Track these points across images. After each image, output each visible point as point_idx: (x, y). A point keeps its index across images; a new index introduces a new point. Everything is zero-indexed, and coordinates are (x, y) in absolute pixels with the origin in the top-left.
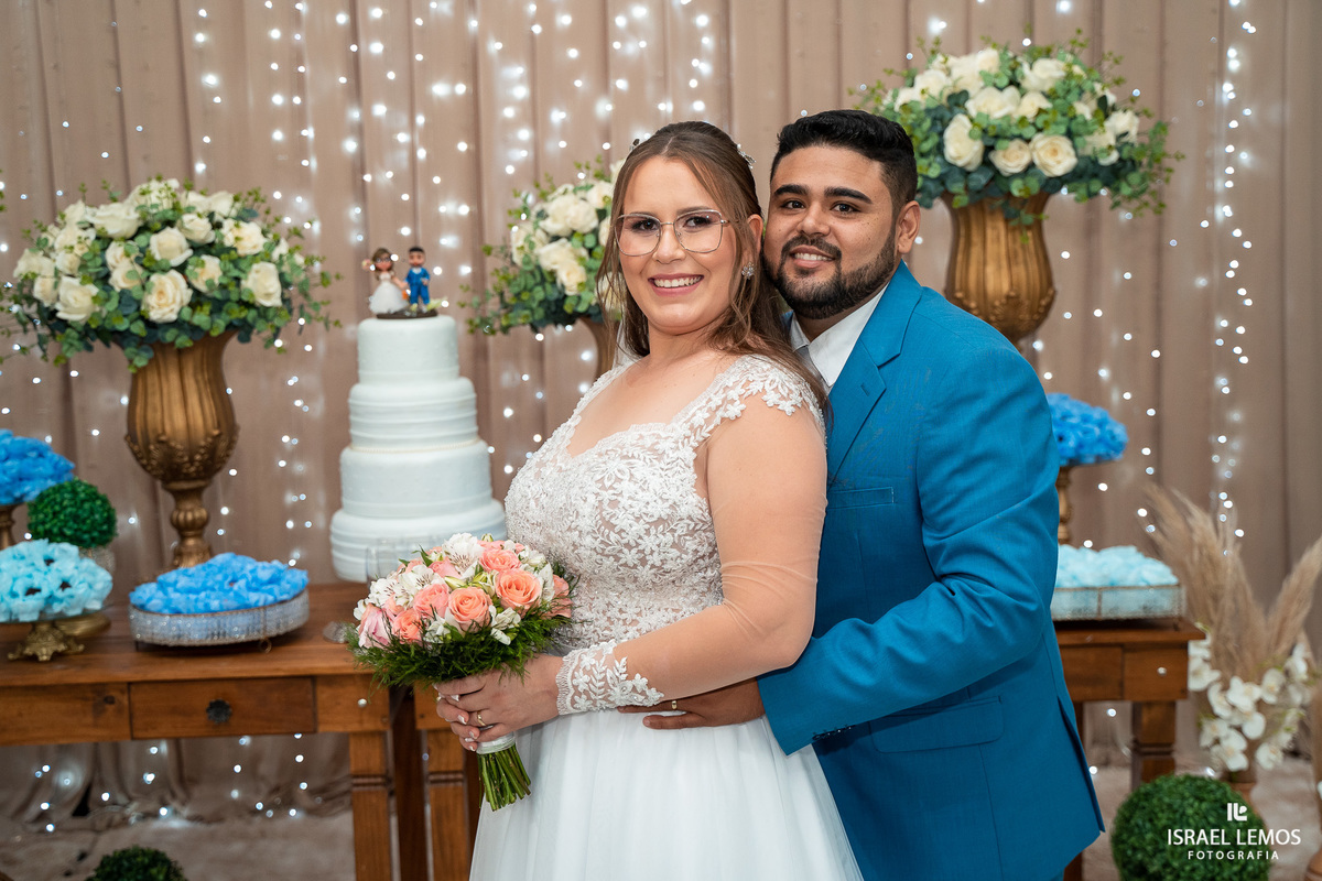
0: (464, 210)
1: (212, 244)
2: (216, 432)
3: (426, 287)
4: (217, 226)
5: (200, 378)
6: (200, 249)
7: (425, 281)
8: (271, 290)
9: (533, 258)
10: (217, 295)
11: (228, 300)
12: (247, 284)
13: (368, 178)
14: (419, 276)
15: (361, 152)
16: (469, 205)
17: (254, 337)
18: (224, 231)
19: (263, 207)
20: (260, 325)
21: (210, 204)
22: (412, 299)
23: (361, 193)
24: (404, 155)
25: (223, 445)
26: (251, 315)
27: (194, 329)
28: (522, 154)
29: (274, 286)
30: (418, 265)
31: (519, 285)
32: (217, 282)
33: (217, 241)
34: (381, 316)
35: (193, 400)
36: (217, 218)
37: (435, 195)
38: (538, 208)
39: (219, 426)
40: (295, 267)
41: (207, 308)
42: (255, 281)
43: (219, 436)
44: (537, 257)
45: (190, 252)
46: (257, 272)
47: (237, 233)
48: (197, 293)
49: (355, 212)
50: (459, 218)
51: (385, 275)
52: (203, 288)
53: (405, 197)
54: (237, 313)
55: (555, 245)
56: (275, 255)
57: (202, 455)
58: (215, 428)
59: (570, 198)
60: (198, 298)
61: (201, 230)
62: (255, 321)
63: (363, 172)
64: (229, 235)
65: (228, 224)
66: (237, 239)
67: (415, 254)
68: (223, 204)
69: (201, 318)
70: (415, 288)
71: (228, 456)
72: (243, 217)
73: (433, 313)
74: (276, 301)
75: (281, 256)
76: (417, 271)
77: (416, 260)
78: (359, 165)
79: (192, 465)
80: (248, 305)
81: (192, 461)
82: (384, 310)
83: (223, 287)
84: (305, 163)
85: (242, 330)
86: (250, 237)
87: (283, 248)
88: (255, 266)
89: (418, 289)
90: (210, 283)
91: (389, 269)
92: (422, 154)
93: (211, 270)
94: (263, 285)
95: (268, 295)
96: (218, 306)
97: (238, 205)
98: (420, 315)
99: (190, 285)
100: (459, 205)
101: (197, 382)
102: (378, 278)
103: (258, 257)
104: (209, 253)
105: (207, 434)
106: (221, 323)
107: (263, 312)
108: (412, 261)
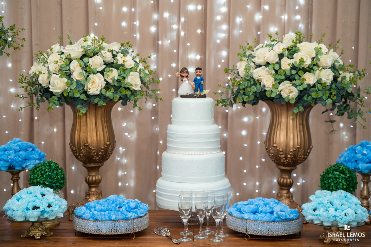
1: (113, 63)
2: (108, 143)
3: (202, 85)
4: (114, 56)
5: (103, 120)
6: (108, 65)
7: (202, 82)
8: (138, 83)
9: (250, 74)
10: (116, 84)
11: (121, 87)
12: (128, 80)
13: (160, 42)
14: (199, 80)
15: (157, 31)
17: (128, 103)
20: (132, 98)
21: (109, 47)
22: (196, 90)
24: (175, 34)
25: (110, 148)
26: (129, 93)
27: (105, 98)
30: (199, 76)
32: (116, 79)
33: (115, 62)
34: (182, 96)
35: (100, 129)
36: (115, 53)
37: (187, 50)
39: (109, 141)
40: (146, 75)
41: (112, 90)
42: (132, 79)
43: (109, 144)
44: (252, 73)
45: (105, 66)
46: (132, 76)
47: (123, 59)
48: (107, 83)
51: (185, 79)
52: (110, 81)
53: (175, 51)
54: (124, 92)
55: (259, 69)
56: (138, 70)
57: (102, 152)
58: (108, 142)
60: (108, 86)
61: (109, 57)
62: (130, 96)
63: (158, 40)
64: (120, 59)
65: (119, 56)
66: (124, 61)
67: (198, 71)
68: (116, 47)
69: (109, 94)
70: (197, 85)
71: (111, 153)
73: (205, 96)
74: (138, 88)
75: (140, 70)
76: (198, 78)
77: (199, 73)
78: (156, 38)
79: (98, 157)
81: (97, 155)
82: (185, 94)
83: (118, 81)
84: (135, 35)
85: (124, 100)
86: (129, 61)
88: (131, 73)
89: (199, 86)
90: (113, 79)
91: (187, 77)
92: (182, 33)
93: (114, 74)
94: (134, 81)
95: (136, 85)
96: (117, 89)
97: (123, 48)
98: (200, 96)
99: (105, 80)
100: (196, 55)
102: (182, 80)
103: (132, 69)
104: (112, 67)
105: (105, 144)
106: (118, 96)
107: (134, 92)
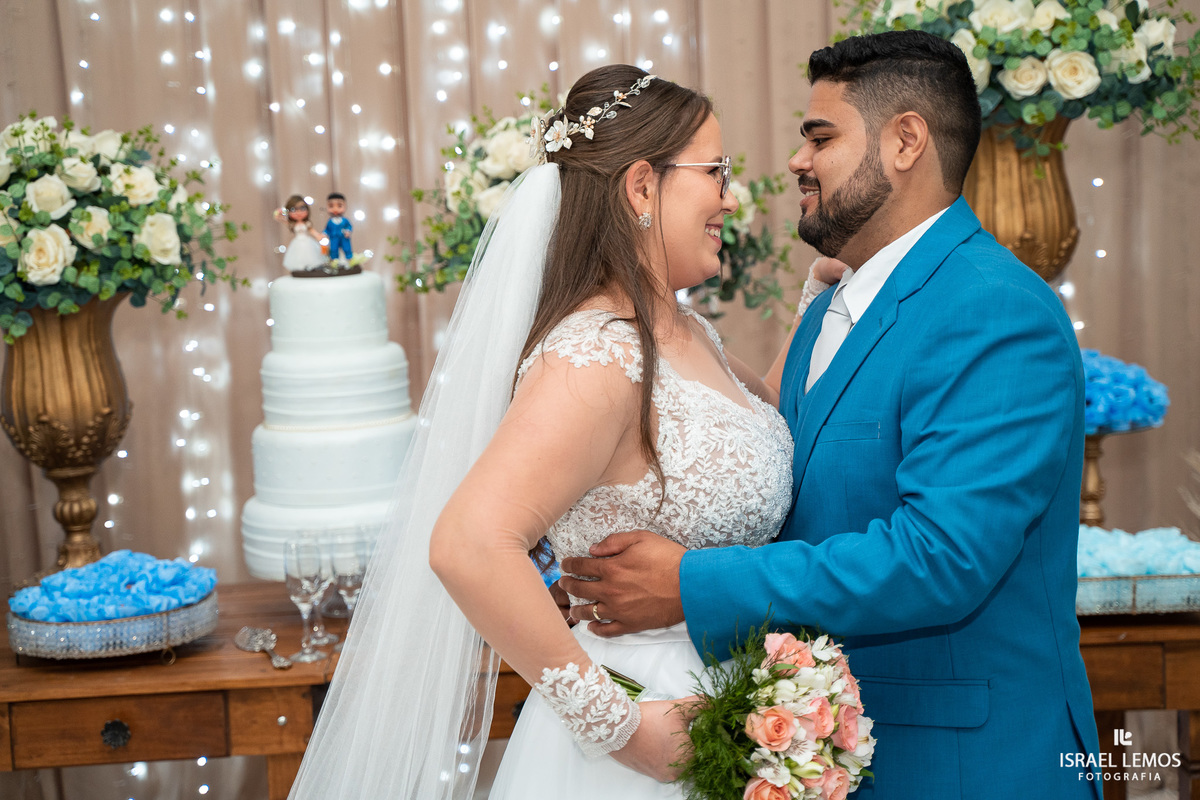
0: (389, 143)
1: (98, 193)
2: (106, 410)
3: (348, 240)
4: (103, 171)
5: (86, 347)
6: (85, 199)
7: (346, 232)
8: (169, 246)
9: (471, 205)
10: (107, 252)
11: (120, 258)
12: (141, 239)
13: (275, 107)
14: (340, 227)
15: (266, 78)
16: (395, 136)
17: (149, 299)
18: (112, 177)
19: (156, 148)
20: (157, 285)
21: (94, 145)
22: (332, 253)
23: (269, 124)
24: (317, 80)
25: (114, 425)
26: (145, 274)
27: (79, 293)
28: (455, 77)
29: (172, 241)
30: (339, 215)
31: (456, 237)
32: (105, 237)
33: (104, 189)
34: (297, 274)
35: (79, 373)
36: (104, 161)
37: (353, 125)
38: (475, 146)
39: (110, 403)
40: (196, 218)
41: (95, 268)
42: (150, 235)
43: (110, 414)
44: (476, 203)
45: (73, 203)
46: (152, 225)
47: (127, 179)
48: (82, 250)
49: (261, 147)
50: (383, 153)
51: (300, 227)
52: (89, 244)
53: (320, 129)
54: (130, 273)
55: (496, 189)
56: (172, 205)
57: (90, 437)
58: (105, 406)
59: (512, 134)
60: (83, 258)
61: (85, 176)
62: (150, 281)
63: (269, 101)
64: (117, 182)
65: (117, 170)
66: (128, 187)
67: (335, 201)
68: (109, 145)
69: (88, 280)
70: (336, 240)
71: (120, 437)
72: (133, 160)
73: (356, 270)
74: (174, 258)
75: (179, 205)
76: (337, 221)
77: (336, 209)
78: (265, 93)
79: (79, 449)
80: (140, 263)
81: (78, 444)
82: (300, 267)
83: (112, 243)
84: (201, 90)
85: (137, 292)
86: (142, 184)
87: (181, 196)
88: (149, 218)
89: (340, 240)
90: (97, 239)
91: (305, 220)
92: (338, 78)
93: (98, 224)
94: (159, 239)
95: (165, 252)
96: (107, 266)
97: (127, 146)
98: (342, 272)
99: (74, 241)
100: (382, 137)
101: (83, 352)
102: (292, 230)
103: (152, 207)
104: (95, 204)
105: (97, 413)
106: (111, 285)
107: (160, 272)
108: (331, 210)
